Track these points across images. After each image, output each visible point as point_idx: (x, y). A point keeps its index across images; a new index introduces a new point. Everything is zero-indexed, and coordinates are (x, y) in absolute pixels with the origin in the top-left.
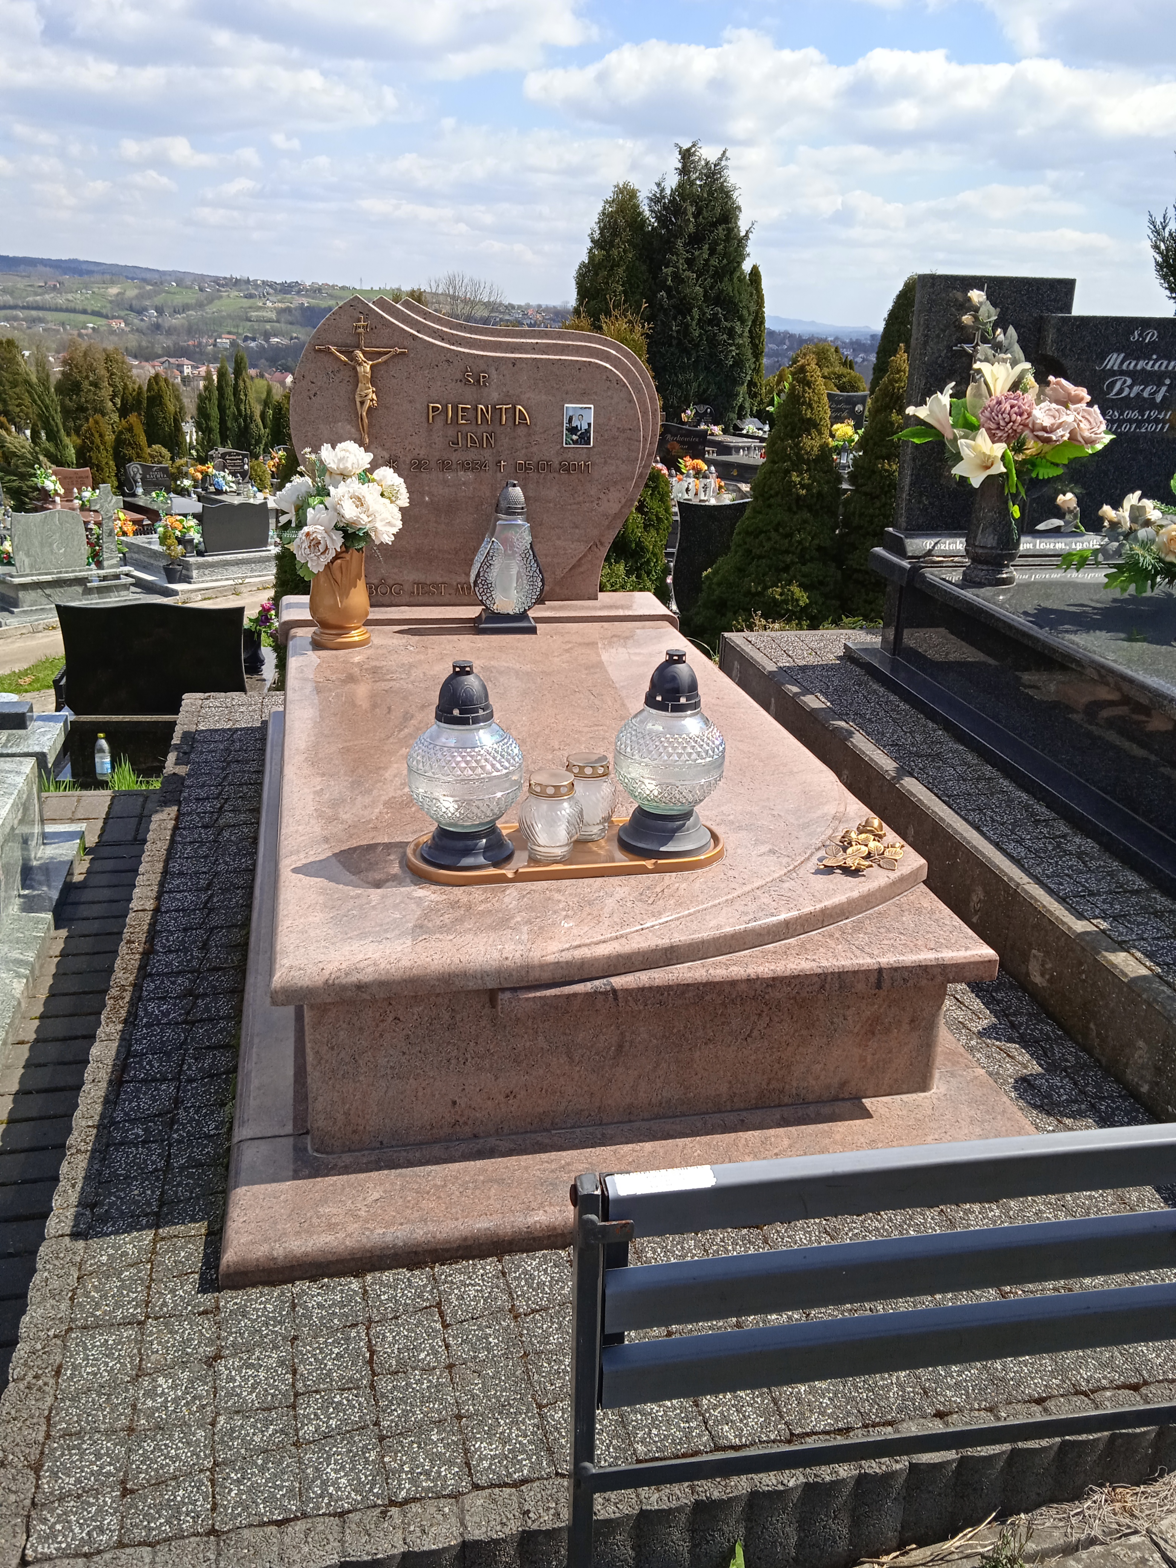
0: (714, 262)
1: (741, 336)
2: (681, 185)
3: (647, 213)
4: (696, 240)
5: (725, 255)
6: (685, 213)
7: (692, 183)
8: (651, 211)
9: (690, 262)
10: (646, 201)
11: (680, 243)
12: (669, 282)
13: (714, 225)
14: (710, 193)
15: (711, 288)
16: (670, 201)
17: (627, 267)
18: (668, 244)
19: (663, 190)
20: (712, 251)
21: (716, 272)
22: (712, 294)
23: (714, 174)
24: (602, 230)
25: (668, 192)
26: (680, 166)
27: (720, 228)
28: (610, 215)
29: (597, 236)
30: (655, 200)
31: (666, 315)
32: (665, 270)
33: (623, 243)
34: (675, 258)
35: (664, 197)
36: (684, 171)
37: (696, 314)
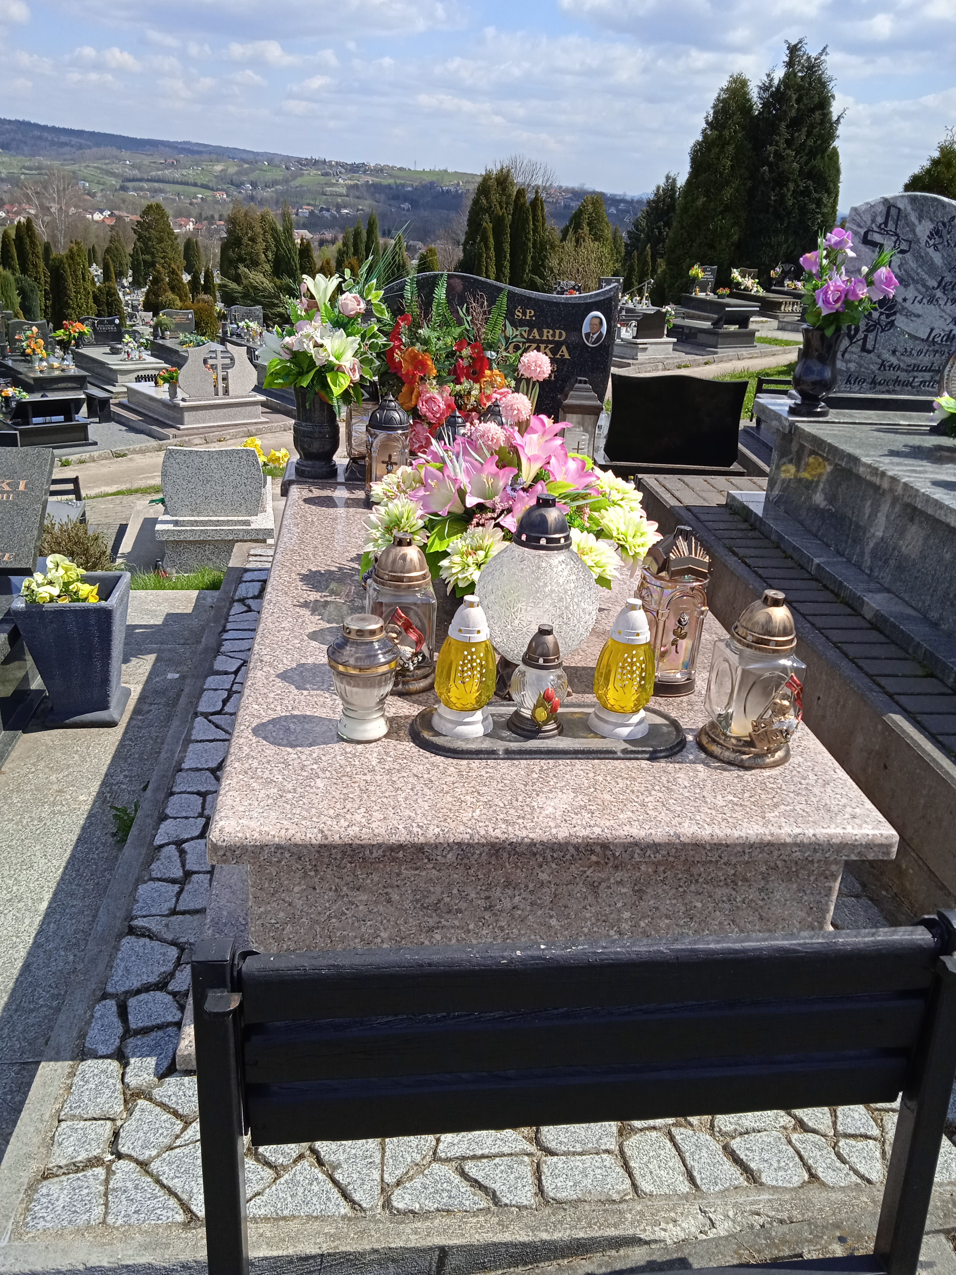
1: (827, 206)
2: (787, 76)
3: (755, 100)
4: (795, 124)
5: (819, 136)
6: (788, 100)
7: (795, 75)
8: (759, 98)
9: (789, 143)
10: (755, 89)
11: (783, 125)
12: (771, 159)
13: (812, 111)
14: (810, 83)
15: (806, 164)
16: (777, 90)
17: (737, 145)
18: (772, 127)
19: (772, 80)
20: (809, 134)
21: (811, 151)
22: (806, 169)
23: (813, 66)
24: (715, 113)
25: (776, 82)
26: (787, 59)
27: (817, 114)
28: (724, 101)
29: (710, 119)
30: (765, 88)
31: (766, 186)
32: (768, 148)
33: (734, 125)
34: (778, 138)
35: (771, 86)
36: (790, 64)
37: (791, 186)
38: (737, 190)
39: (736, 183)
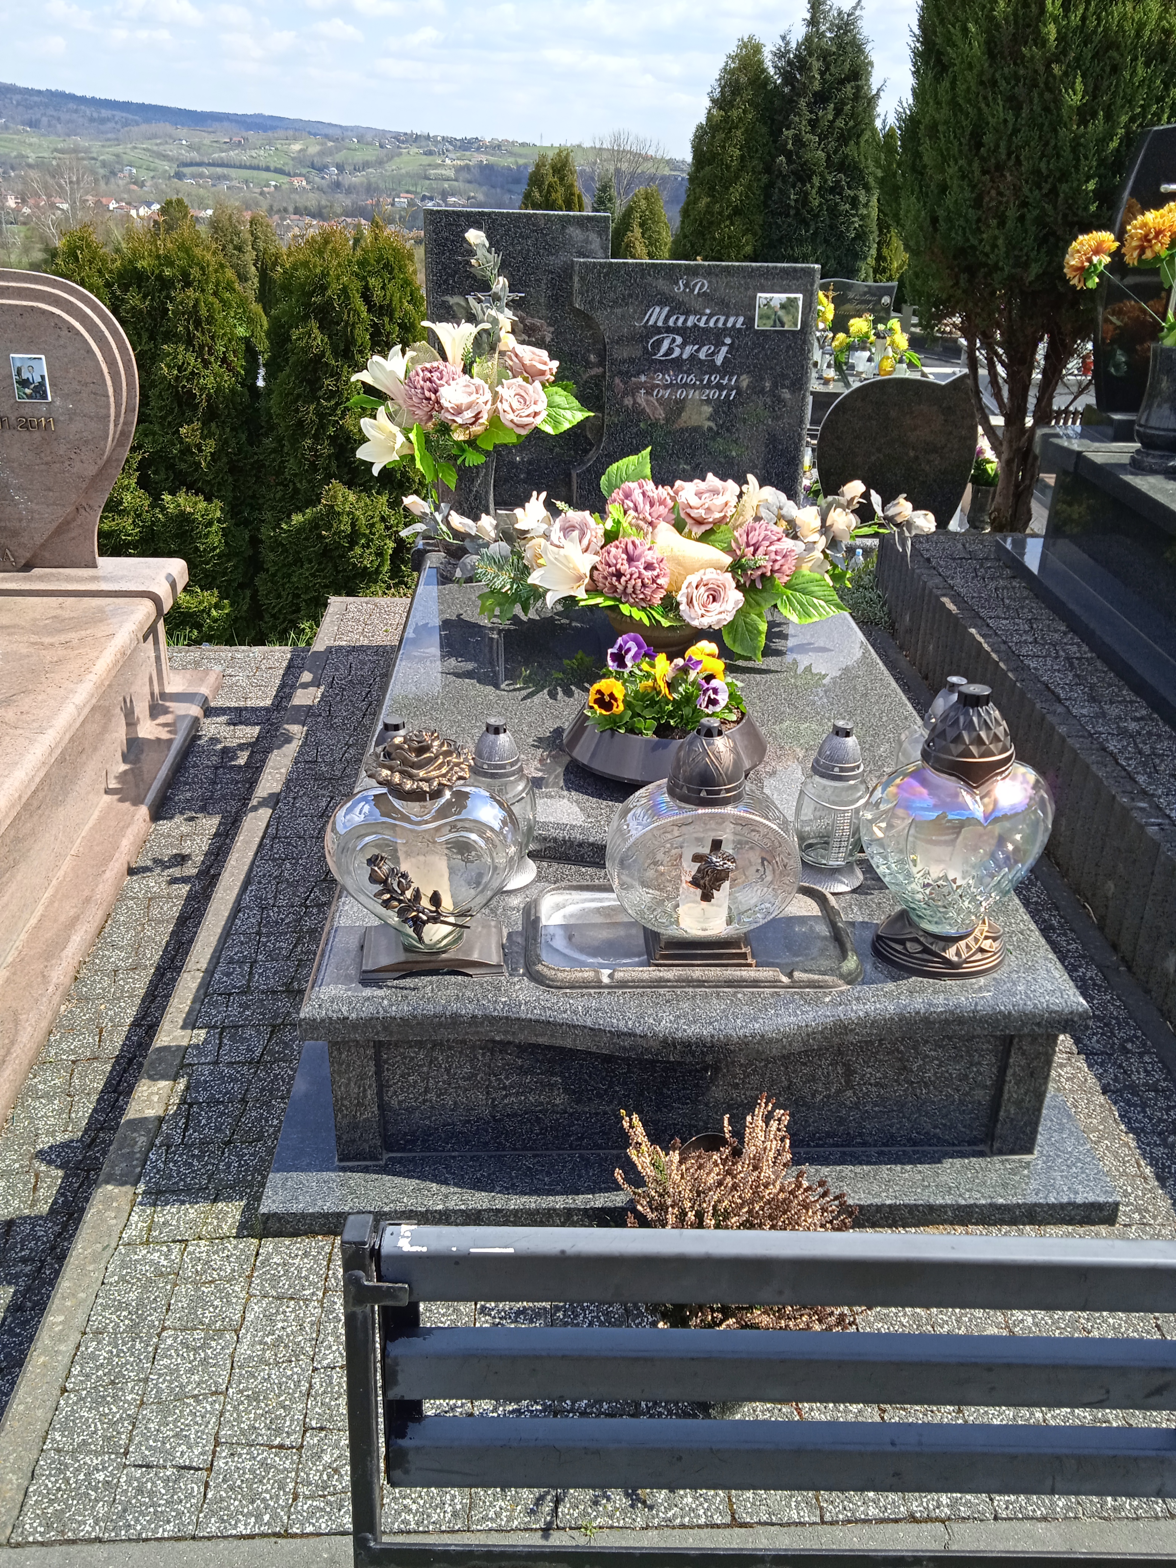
0: (840, 123)
1: (866, 205)
2: (808, 39)
3: (772, 71)
4: (821, 98)
5: (853, 116)
6: (810, 69)
7: (823, 35)
8: (775, 67)
9: (813, 124)
10: (770, 56)
11: (802, 103)
12: (790, 146)
13: (842, 82)
14: (840, 46)
15: (835, 152)
16: (796, 56)
17: (746, 130)
18: (790, 104)
19: (787, 44)
20: (838, 112)
21: (842, 135)
22: (836, 159)
23: (847, 24)
24: (723, 88)
25: (794, 45)
26: (808, 16)
27: (849, 86)
28: (732, 72)
29: (717, 94)
30: (780, 55)
31: (784, 182)
32: (785, 132)
33: (744, 103)
34: (797, 119)
35: (789, 52)
36: (813, 22)
37: (816, 181)
38: (749, 187)
39: (746, 178)
